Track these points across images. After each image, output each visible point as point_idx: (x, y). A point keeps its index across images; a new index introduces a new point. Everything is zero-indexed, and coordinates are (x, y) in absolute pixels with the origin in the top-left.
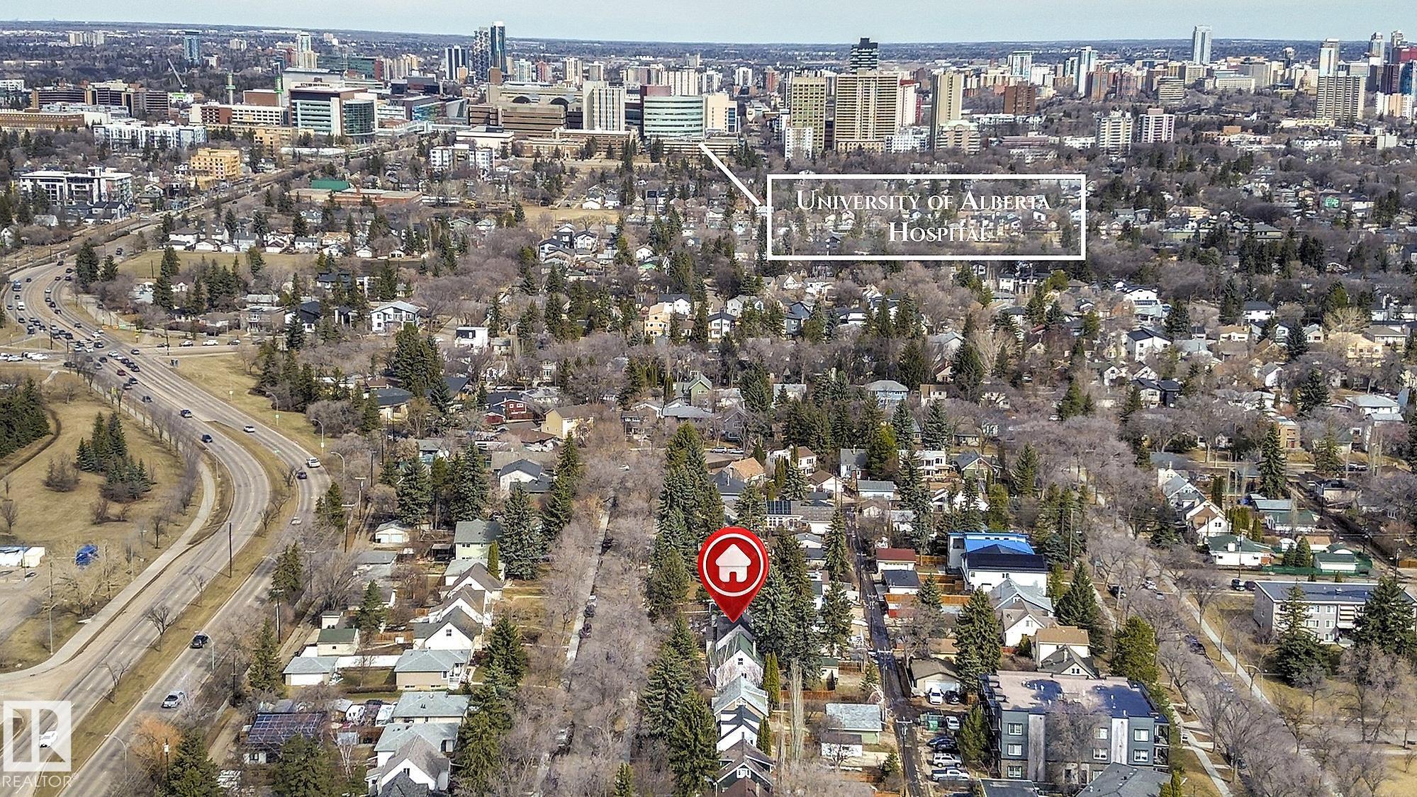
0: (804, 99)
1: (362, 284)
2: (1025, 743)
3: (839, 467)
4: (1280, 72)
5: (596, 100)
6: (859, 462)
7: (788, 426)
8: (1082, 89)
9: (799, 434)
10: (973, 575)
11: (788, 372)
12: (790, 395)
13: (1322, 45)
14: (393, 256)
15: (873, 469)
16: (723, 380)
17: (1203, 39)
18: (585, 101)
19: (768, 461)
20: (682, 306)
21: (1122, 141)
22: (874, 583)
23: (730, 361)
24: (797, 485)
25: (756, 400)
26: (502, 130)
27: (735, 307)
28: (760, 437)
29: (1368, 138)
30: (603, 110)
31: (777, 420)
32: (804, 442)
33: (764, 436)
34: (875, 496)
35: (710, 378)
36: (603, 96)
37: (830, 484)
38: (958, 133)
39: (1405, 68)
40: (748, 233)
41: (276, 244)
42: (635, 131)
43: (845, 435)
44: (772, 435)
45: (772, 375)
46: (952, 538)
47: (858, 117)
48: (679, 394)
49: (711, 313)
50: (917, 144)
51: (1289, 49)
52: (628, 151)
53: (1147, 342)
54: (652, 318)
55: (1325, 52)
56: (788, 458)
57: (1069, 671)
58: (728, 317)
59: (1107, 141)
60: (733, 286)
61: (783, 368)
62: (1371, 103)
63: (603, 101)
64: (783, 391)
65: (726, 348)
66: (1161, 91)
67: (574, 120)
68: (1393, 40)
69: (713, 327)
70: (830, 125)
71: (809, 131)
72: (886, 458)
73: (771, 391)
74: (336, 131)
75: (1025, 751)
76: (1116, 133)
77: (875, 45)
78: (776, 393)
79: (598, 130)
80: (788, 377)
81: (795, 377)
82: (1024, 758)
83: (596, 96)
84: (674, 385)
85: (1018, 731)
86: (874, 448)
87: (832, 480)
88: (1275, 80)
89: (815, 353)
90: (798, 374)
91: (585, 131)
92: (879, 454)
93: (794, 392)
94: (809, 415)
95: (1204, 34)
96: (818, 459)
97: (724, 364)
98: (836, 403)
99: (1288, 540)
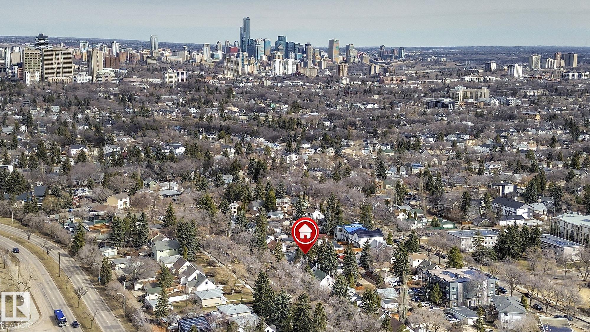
0: (30, 59)
2: (457, 294)
6: (260, 205)
10: (360, 240)
13: (203, 45)
17: (155, 41)
21: (174, 81)
34: (277, 217)
38: (106, 76)
46: (338, 228)
47: (55, 67)
50: (87, 80)
51: (185, 47)
55: (205, 48)
57: (434, 268)
59: (168, 81)
62: (243, 69)
66: (148, 61)
68: (226, 44)
71: (37, 73)
75: (457, 296)
76: (171, 79)
77: (46, 37)
82: (457, 299)
85: (455, 290)
95: (154, 39)
99: (424, 219)
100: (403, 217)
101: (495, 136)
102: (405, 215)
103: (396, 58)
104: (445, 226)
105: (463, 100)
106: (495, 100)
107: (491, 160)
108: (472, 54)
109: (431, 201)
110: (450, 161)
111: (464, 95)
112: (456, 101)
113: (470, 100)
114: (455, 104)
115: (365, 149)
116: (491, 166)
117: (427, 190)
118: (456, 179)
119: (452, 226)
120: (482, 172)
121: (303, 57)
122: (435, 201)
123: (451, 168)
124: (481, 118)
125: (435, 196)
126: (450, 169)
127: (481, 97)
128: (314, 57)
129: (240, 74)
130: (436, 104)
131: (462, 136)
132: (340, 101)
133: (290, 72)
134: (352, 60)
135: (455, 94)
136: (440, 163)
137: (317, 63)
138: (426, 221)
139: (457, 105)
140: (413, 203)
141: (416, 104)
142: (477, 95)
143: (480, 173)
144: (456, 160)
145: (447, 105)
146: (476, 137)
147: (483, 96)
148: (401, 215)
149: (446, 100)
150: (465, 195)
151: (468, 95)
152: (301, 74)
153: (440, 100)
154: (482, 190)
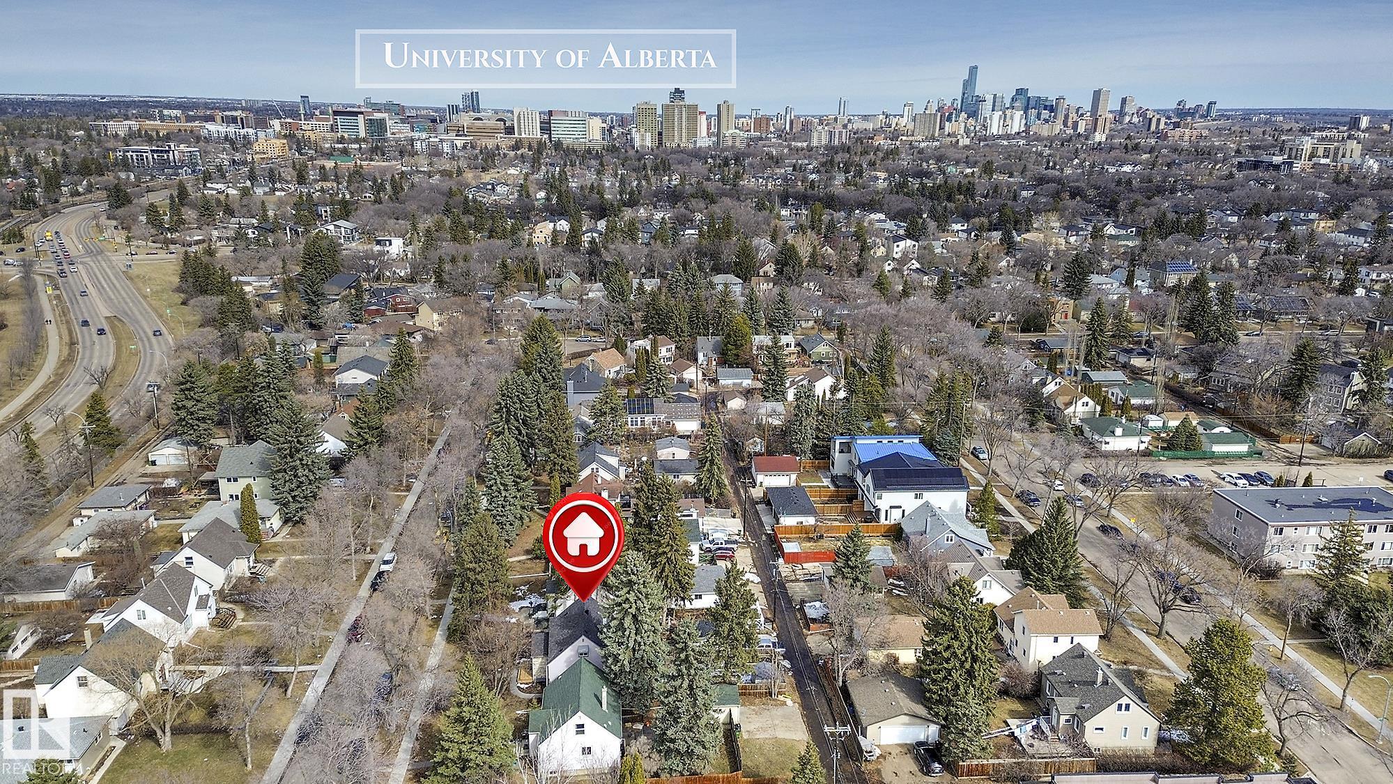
0: (644, 117)
1: (326, 211)
3: (696, 354)
4: (884, 120)
5: (522, 118)
6: (715, 349)
7: (646, 316)
8: (788, 128)
9: (657, 324)
10: (880, 498)
11: (643, 270)
12: (648, 288)
14: (365, 197)
15: (731, 356)
16: (591, 276)
18: (515, 121)
19: (628, 350)
20: (564, 225)
21: (823, 143)
22: (754, 503)
23: (596, 260)
24: (659, 380)
25: (617, 293)
26: (466, 136)
27: (602, 225)
28: (621, 327)
29: (954, 140)
30: (526, 124)
31: (637, 310)
32: (662, 332)
33: (625, 325)
34: (734, 384)
35: (580, 276)
36: (526, 116)
37: (691, 374)
38: (734, 138)
39: (949, 115)
40: (613, 185)
41: (283, 190)
42: (546, 136)
43: (700, 323)
44: (632, 324)
45: (631, 273)
46: (838, 442)
47: (676, 129)
48: (552, 288)
49: (584, 229)
50: (711, 143)
52: (541, 145)
53: (902, 244)
54: (538, 231)
55: (906, 109)
56: (648, 348)
58: (597, 231)
59: (815, 143)
60: (601, 211)
61: (640, 265)
62: (942, 128)
63: (526, 119)
64: (641, 285)
65: (594, 250)
67: (510, 131)
68: (938, 103)
69: (586, 239)
70: (660, 134)
71: (648, 135)
72: (742, 345)
73: (630, 284)
74: (362, 134)
76: (820, 139)
78: (635, 286)
79: (523, 136)
80: (643, 274)
81: (650, 273)
83: (522, 116)
84: (547, 282)
86: (729, 335)
87: (693, 369)
88: (881, 124)
89: (665, 253)
90: (652, 270)
91: (516, 135)
92: (735, 341)
93: (650, 285)
94: (666, 305)
96: (676, 347)
97: (591, 262)
98: (689, 293)
99: (1154, 417)
100: (1086, 409)
101: (1375, 216)
102: (1091, 403)
103: (1202, 116)
104: (1218, 448)
105: (1310, 160)
106: (1371, 161)
107: (1370, 262)
108: (1326, 115)
109: (1194, 361)
110: (1268, 259)
111: (1312, 153)
112: (1295, 161)
113: (1323, 161)
114: (1294, 165)
115: (1077, 235)
116: (1374, 276)
117: (1188, 329)
118: (1277, 302)
119: (1243, 448)
120: (1353, 287)
121: (1050, 117)
122: (1204, 364)
123: (1269, 276)
124: (1345, 185)
125: (1206, 347)
126: (1266, 278)
127: (1343, 156)
128: (1067, 117)
129: (936, 135)
130: (1256, 165)
131: (1302, 214)
132: (1075, 163)
133: (1015, 129)
134: (1127, 119)
135: (1294, 150)
136: (1243, 264)
137: (1070, 124)
138: (1160, 424)
139: (1297, 167)
140: (1138, 362)
141: (1217, 167)
142: (1336, 154)
143: (1346, 288)
144: (1284, 256)
145: (1277, 167)
146: (1335, 216)
147: (1348, 155)
148: (1080, 403)
149: (1277, 159)
150: (1301, 352)
151: (1320, 152)
152: (1031, 133)
153: (1265, 158)
154: (1348, 334)
